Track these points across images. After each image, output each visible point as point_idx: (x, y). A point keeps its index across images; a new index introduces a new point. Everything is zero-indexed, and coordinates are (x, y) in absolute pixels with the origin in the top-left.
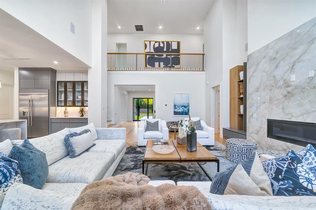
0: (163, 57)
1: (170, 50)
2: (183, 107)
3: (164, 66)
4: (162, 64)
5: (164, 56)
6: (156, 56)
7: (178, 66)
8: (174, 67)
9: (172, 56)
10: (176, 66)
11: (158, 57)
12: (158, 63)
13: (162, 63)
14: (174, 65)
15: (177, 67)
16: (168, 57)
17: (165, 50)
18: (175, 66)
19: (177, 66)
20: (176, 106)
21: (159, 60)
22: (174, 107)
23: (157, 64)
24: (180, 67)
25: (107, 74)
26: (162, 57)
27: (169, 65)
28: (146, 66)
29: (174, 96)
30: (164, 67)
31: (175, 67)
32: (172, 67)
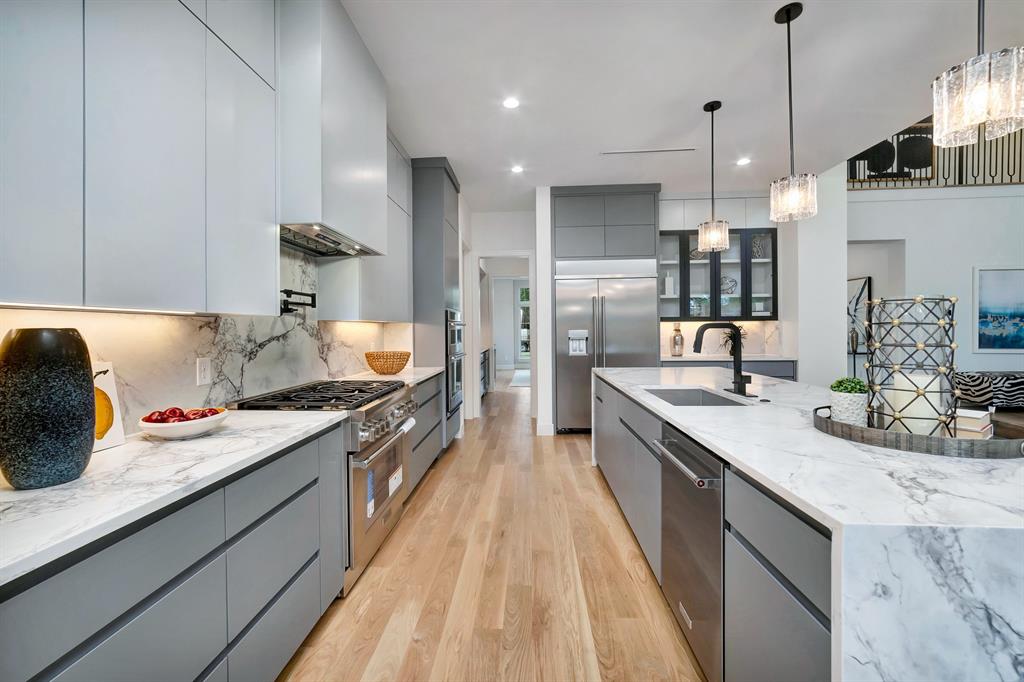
2: (1017, 320)
3: (869, 173)
7: (924, 170)
8: (908, 175)
9: (901, 138)
10: (917, 173)
14: (906, 170)
15: (918, 176)
18: (912, 171)
19: (918, 171)
20: (986, 317)
22: (980, 318)
24: (929, 175)
25: (849, 202)
27: (889, 171)
29: (981, 277)
31: (912, 175)
32: (901, 175)
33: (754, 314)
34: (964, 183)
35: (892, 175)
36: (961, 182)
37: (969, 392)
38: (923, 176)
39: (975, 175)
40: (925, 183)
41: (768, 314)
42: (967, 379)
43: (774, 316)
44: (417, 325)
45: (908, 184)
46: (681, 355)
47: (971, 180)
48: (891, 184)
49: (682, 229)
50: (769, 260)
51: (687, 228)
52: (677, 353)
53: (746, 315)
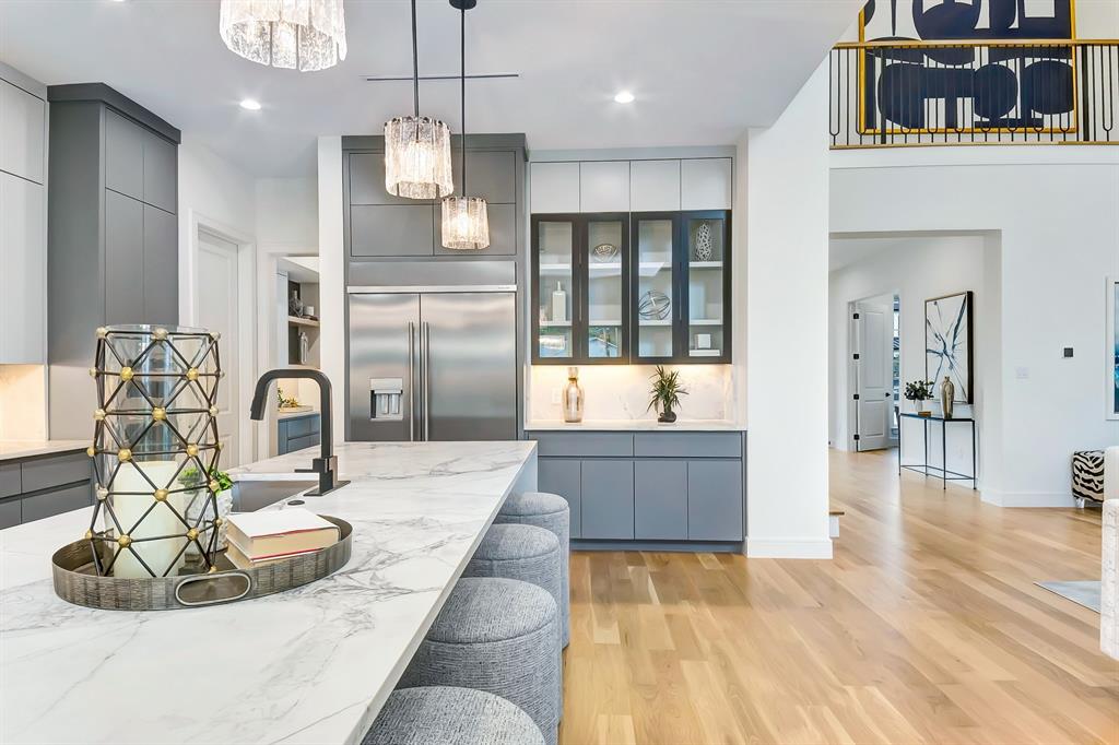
0: (976, 66)
1: (1015, 25)
3: (977, 118)
4: (965, 106)
5: (981, 59)
6: (932, 64)
7: (1065, 115)
8: (1040, 123)
9: (1029, 61)
10: (1051, 121)
11: (941, 66)
12: (942, 101)
13: (968, 100)
14: (1038, 115)
15: (1055, 124)
16: (1003, 63)
17: (984, 22)
18: (1047, 118)
19: (1055, 117)
21: (952, 86)
22: (1116, 361)
23: (935, 109)
24: (1073, 125)
26: (967, 66)
27: (1012, 115)
28: (870, 123)
30: (978, 125)
31: (1047, 125)
32: (1027, 123)
33: (692, 353)
34: (1091, 138)
35: (1014, 123)
36: (1086, 138)
37: (1092, 485)
38: (1056, 126)
39: (1108, 127)
40: (1059, 138)
41: (716, 353)
42: (1090, 464)
43: (726, 358)
44: (53, 367)
45: (1032, 137)
46: (578, 421)
47: (1101, 136)
48: (1006, 137)
49: (576, 211)
50: (719, 264)
51: (585, 210)
52: (574, 417)
53: (681, 354)
